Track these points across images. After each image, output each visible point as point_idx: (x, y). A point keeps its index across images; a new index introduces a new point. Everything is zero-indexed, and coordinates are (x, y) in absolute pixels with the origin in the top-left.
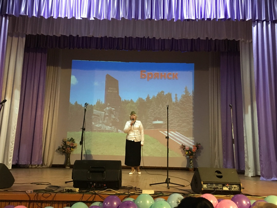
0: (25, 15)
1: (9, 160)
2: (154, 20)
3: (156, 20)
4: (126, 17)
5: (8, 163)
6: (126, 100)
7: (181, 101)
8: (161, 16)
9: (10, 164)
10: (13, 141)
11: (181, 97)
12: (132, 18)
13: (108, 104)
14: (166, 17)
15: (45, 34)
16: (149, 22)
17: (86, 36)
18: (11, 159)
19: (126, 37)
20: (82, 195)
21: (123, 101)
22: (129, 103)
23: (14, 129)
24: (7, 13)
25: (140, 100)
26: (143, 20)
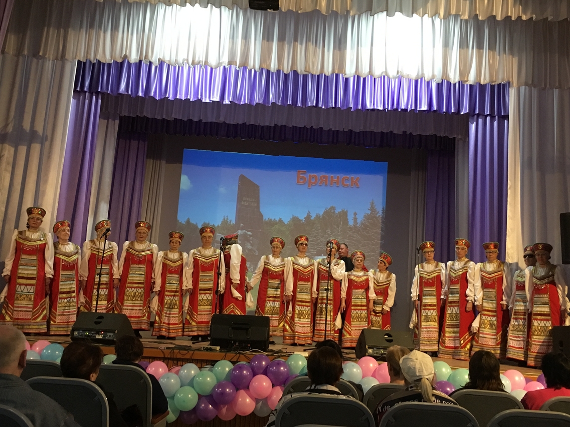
0: (126, 93)
2: (321, 107)
3: (323, 107)
4: (278, 102)
6: (271, 220)
7: (362, 224)
8: (332, 102)
11: (363, 218)
12: (288, 103)
13: (241, 225)
14: (339, 105)
15: (149, 116)
16: (314, 109)
17: (214, 121)
19: (275, 125)
20: (224, 354)
21: (267, 220)
22: (277, 224)
24: (99, 90)
25: (295, 220)
26: (304, 107)
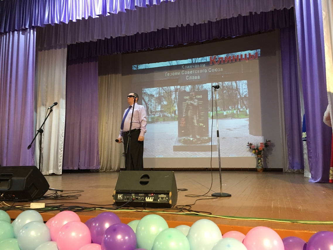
0: (48, 23)
1: (59, 166)
5: (58, 169)
9: (61, 169)
10: (62, 148)
17: (119, 36)
18: (61, 165)
19: (158, 30)
23: (62, 137)
26: (159, 5)
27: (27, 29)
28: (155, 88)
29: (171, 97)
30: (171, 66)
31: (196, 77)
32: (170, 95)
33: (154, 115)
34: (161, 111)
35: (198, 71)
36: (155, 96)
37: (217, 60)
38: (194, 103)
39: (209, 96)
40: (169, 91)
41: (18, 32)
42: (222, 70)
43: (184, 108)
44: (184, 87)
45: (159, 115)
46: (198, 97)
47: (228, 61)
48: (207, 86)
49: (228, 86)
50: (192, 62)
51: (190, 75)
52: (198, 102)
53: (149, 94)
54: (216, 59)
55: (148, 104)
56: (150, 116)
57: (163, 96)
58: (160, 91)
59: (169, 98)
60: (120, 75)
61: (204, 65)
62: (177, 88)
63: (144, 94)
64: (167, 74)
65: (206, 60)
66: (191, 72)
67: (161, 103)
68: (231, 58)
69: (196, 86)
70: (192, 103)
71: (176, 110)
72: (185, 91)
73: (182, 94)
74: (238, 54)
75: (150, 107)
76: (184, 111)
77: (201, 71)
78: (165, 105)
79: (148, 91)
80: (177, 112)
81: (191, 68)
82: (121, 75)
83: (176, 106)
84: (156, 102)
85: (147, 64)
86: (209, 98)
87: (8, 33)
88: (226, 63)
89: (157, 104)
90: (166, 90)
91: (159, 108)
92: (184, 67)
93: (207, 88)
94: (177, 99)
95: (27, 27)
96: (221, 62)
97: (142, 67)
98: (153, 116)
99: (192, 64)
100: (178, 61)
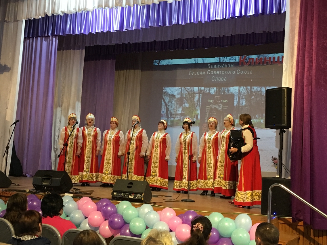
0: (69, 34)
2: (181, 24)
14: (192, 20)
15: (101, 45)
17: (137, 42)
19: (174, 39)
24: (56, 34)
26: (170, 26)
27: (50, 36)
28: (177, 88)
29: (194, 99)
30: (196, 63)
31: (222, 79)
32: (193, 97)
33: (174, 118)
34: (182, 114)
35: (225, 72)
36: (176, 97)
37: (247, 61)
38: (218, 108)
39: (235, 101)
40: (192, 92)
41: (41, 37)
42: (251, 72)
43: (207, 113)
44: (209, 88)
45: (179, 118)
46: (224, 101)
47: (259, 63)
48: (234, 89)
49: (256, 92)
50: (220, 61)
51: (216, 75)
52: (222, 106)
53: (170, 93)
54: (246, 59)
55: (169, 105)
56: (170, 119)
57: (185, 97)
58: (182, 91)
59: (192, 100)
60: (139, 72)
61: (233, 65)
62: (201, 89)
63: (165, 93)
64: (192, 72)
65: (235, 60)
66: (217, 72)
67: (182, 105)
68: (263, 60)
69: (222, 89)
70: (217, 107)
71: (198, 114)
72: (209, 93)
73: (206, 96)
74: (270, 57)
75: (170, 109)
76: (206, 116)
77: (229, 72)
78: (186, 107)
79: (169, 90)
80: (199, 117)
81: (218, 68)
82: (141, 70)
83: (199, 109)
84: (177, 104)
85: (170, 60)
86: (235, 103)
87: (31, 39)
88: (257, 66)
89: (178, 106)
90: (188, 91)
91: (180, 111)
92: (210, 66)
93: (234, 92)
94: (201, 102)
95: (50, 35)
96: (252, 63)
97: (164, 62)
98: (172, 119)
99: (220, 63)
100: (204, 58)
